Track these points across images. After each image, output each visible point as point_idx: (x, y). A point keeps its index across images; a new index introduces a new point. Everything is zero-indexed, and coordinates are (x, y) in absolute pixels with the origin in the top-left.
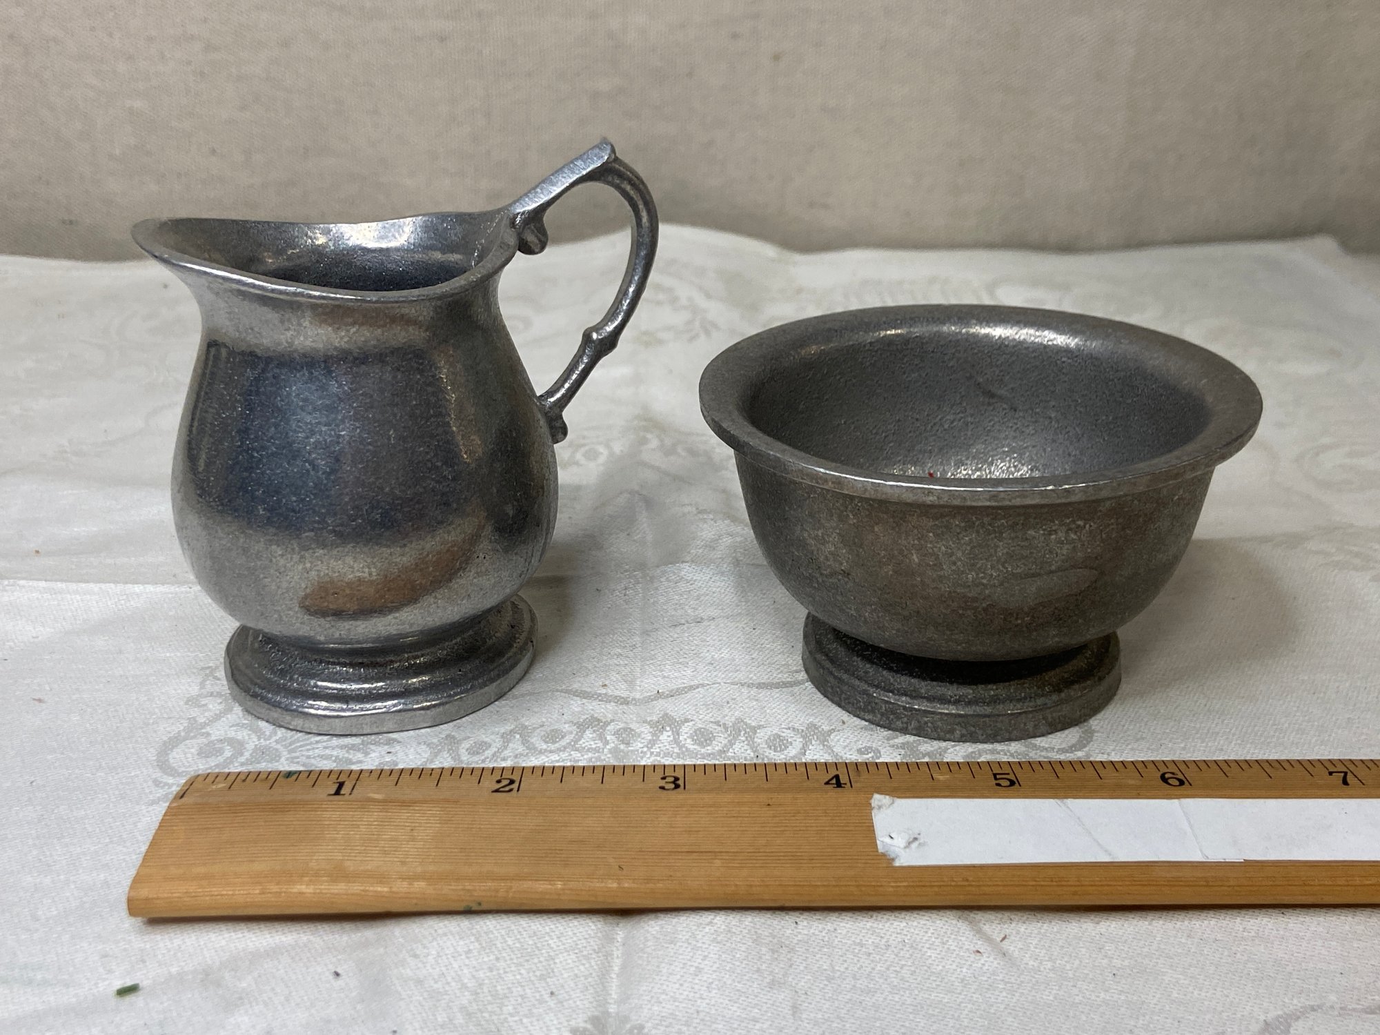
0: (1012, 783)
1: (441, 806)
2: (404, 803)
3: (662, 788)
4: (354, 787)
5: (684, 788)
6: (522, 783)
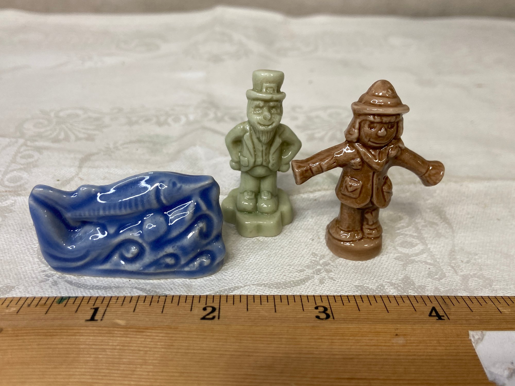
1: (165, 332)
2: (139, 329)
3: (318, 317)
4: (104, 313)
5: (334, 318)
6: (221, 310)
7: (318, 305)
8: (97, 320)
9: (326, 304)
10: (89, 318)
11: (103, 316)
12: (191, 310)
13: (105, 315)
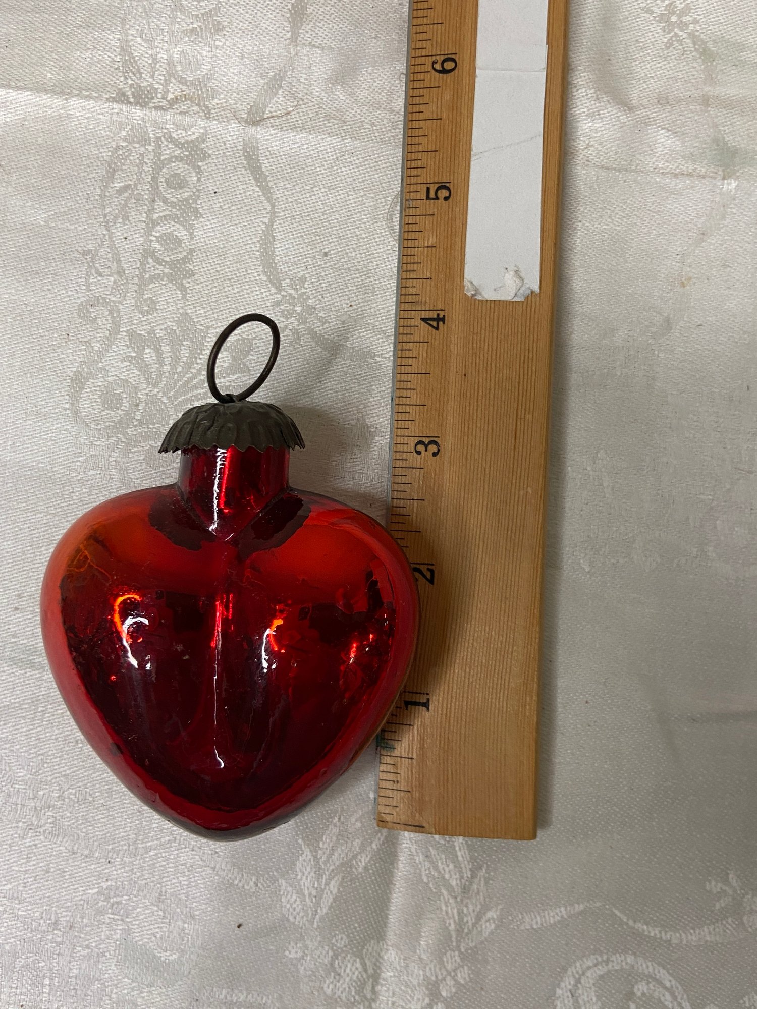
3: (435, 454)
5: (437, 437)
10: (424, 709)
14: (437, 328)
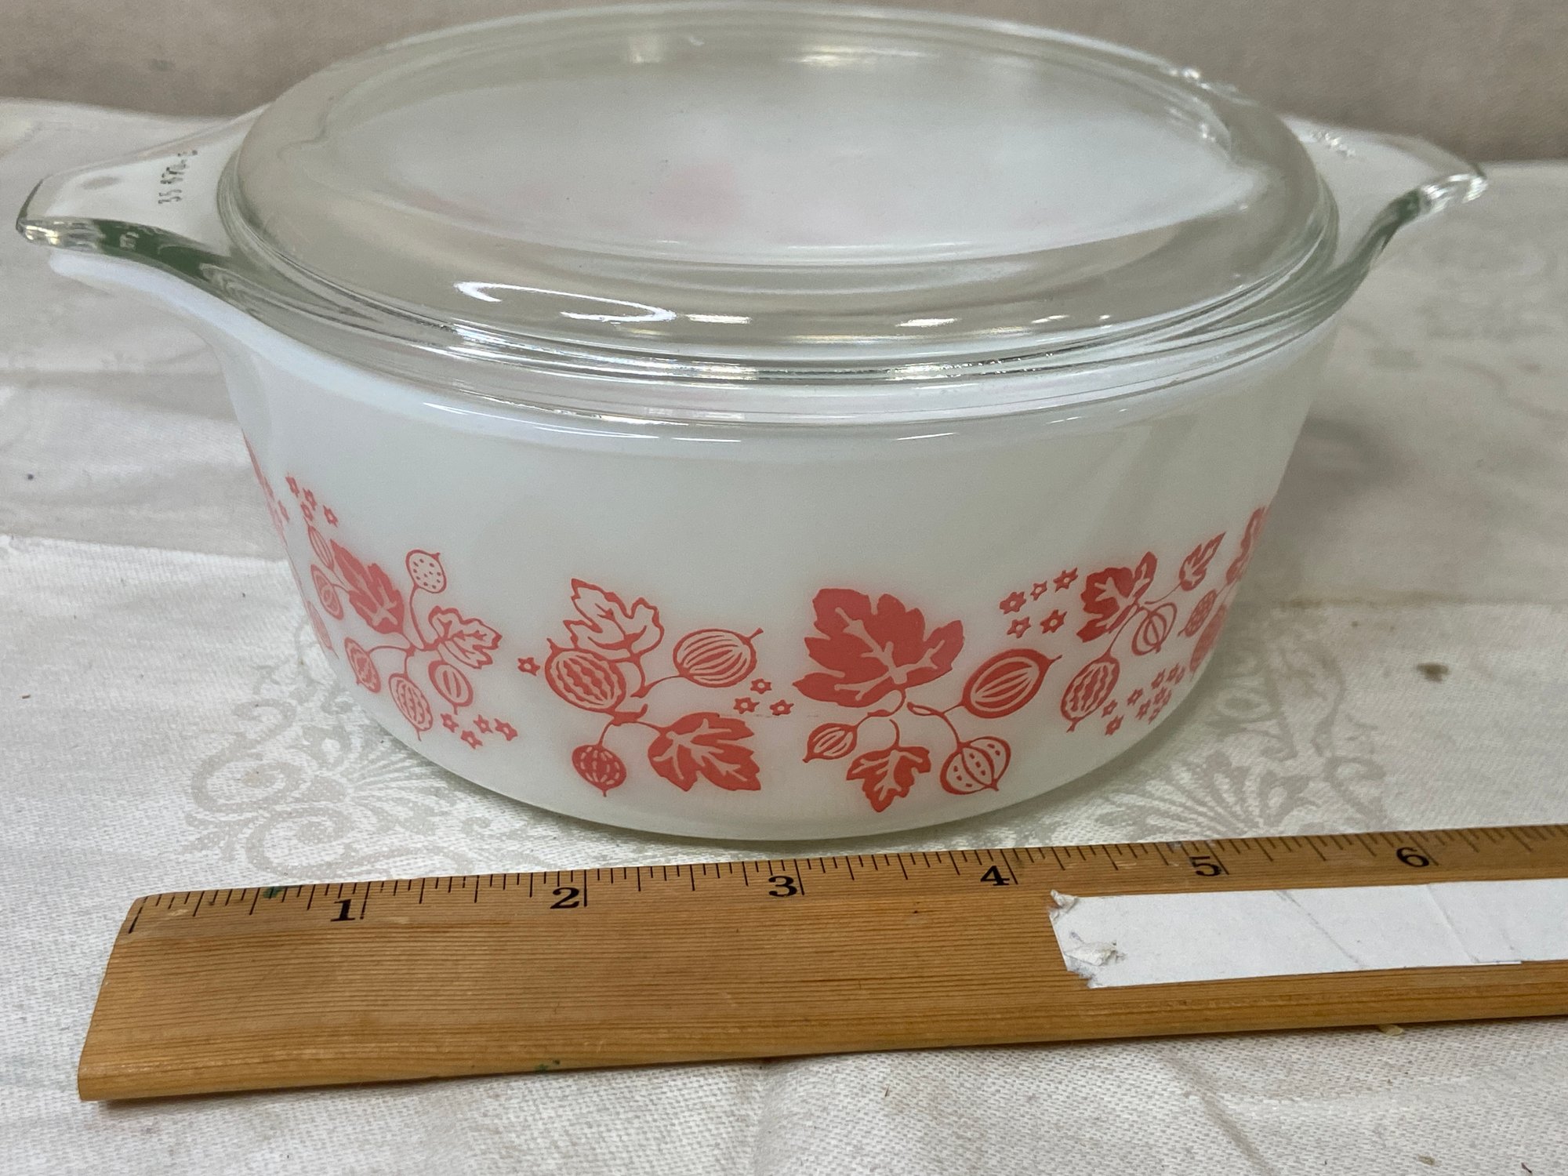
0: (1217, 871)
1: (487, 930)
2: (437, 927)
3: (773, 893)
4: (364, 908)
5: (803, 893)
6: (588, 893)
7: (774, 875)
8: (353, 919)
9: (792, 874)
10: (338, 917)
11: (363, 911)
12: (531, 896)
13: (366, 910)
14: (984, 879)
